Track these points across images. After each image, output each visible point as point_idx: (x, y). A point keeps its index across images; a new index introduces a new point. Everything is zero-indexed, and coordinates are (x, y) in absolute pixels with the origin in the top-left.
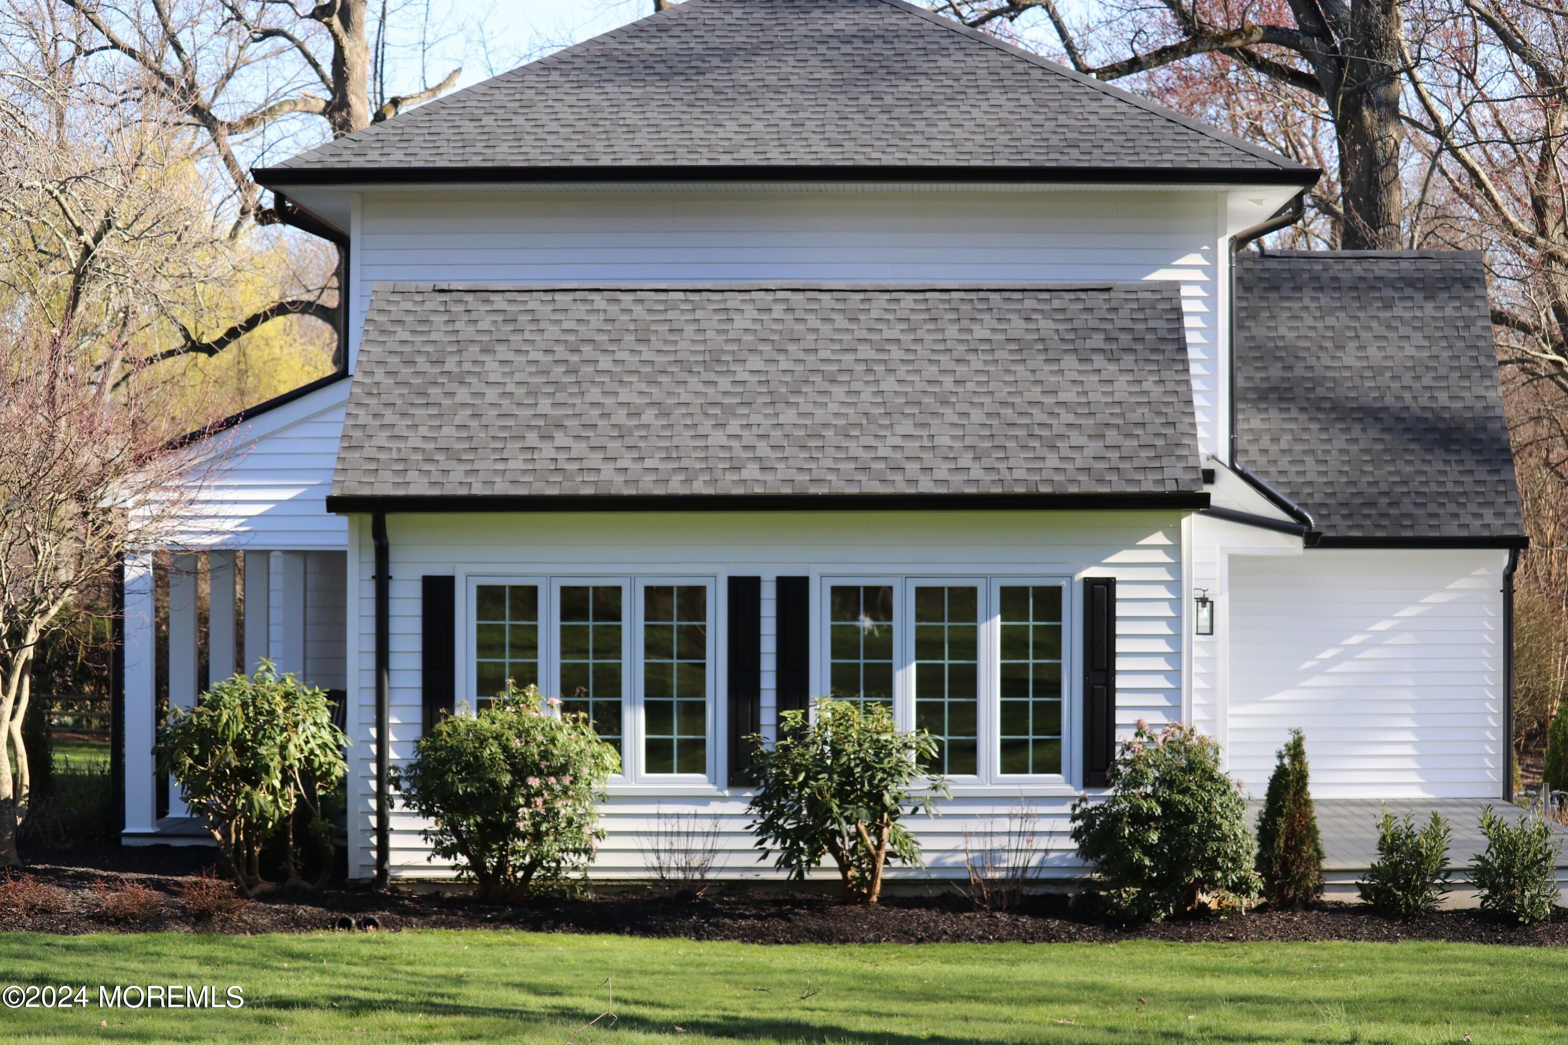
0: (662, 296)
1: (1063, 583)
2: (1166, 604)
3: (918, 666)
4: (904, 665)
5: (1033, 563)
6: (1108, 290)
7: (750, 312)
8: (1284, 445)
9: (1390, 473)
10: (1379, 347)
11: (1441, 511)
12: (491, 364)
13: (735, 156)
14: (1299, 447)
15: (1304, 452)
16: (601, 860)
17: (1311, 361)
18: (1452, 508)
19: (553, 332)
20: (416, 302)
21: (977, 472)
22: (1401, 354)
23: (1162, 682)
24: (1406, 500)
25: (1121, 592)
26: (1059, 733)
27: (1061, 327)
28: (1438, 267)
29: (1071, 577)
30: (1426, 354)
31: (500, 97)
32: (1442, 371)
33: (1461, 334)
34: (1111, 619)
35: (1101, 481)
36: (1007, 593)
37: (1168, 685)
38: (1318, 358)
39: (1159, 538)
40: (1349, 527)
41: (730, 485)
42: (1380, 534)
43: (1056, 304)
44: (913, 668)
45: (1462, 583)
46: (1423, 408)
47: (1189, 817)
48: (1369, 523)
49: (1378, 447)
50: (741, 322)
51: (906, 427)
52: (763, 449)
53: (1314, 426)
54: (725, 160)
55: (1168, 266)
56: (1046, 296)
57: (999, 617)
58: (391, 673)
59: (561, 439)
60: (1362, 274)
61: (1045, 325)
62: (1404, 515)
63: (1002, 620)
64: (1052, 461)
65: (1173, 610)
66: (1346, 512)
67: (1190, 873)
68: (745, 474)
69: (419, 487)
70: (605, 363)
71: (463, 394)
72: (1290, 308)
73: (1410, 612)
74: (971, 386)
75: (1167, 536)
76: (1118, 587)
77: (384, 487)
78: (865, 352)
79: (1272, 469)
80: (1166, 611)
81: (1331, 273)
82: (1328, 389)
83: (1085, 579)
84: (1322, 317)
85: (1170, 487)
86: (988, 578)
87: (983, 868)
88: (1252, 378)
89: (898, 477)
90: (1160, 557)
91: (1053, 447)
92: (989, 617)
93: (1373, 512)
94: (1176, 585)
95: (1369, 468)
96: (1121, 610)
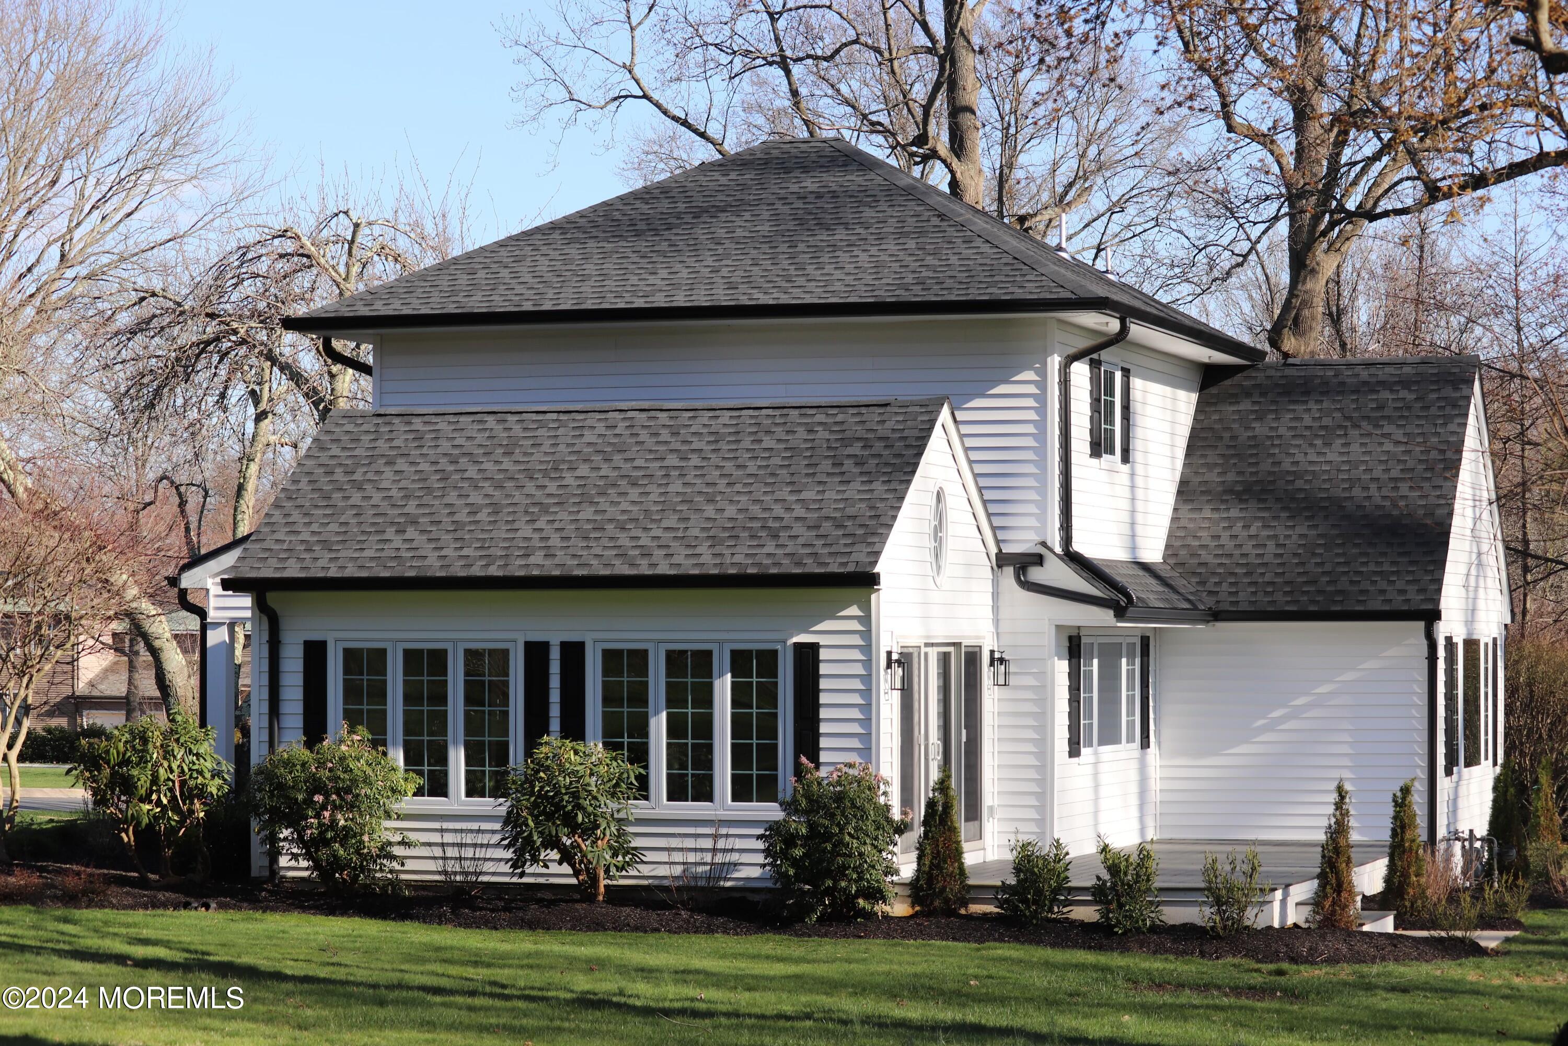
0: (540, 417)
1: (779, 647)
2: (860, 664)
3: (668, 714)
4: (657, 713)
5: (728, 631)
6: (886, 405)
7: (601, 428)
8: (1253, 531)
9: (1337, 555)
10: (1361, 444)
11: (1372, 588)
12: (388, 473)
13: (648, 299)
14: (1265, 533)
15: (1269, 536)
16: (410, 865)
17: (1300, 457)
18: (1383, 585)
19: (445, 446)
20: (356, 424)
21: (707, 559)
22: (1379, 450)
23: (856, 729)
24: (1344, 578)
25: (823, 654)
26: (776, 769)
27: (833, 437)
28: (1435, 371)
29: (785, 642)
30: (1402, 448)
31: (503, 252)
32: (1410, 464)
33: (1438, 430)
34: (816, 676)
35: (799, 564)
36: (735, 654)
37: (860, 730)
38: (1306, 454)
39: (854, 611)
40: (1288, 602)
41: (517, 569)
42: (1312, 608)
43: (840, 418)
44: (664, 715)
45: (1392, 652)
46: (1384, 497)
47: (828, 837)
48: (1305, 598)
49: (1334, 532)
50: (589, 437)
51: (671, 521)
52: (555, 541)
53: (1284, 515)
54: (639, 303)
55: (1007, 381)
56: (834, 411)
57: (729, 675)
58: (281, 717)
59: (411, 533)
60: (1367, 379)
61: (822, 434)
62: (1341, 592)
63: (733, 677)
64: (770, 548)
65: (865, 669)
66: (1288, 589)
67: (823, 884)
68: (532, 560)
69: (293, 571)
70: (472, 472)
71: (356, 498)
72: (1294, 410)
73: (1349, 676)
74: (738, 487)
75: (860, 608)
76: (821, 650)
77: (267, 572)
78: (672, 460)
79: (1237, 552)
80: (859, 670)
81: (1340, 379)
82: (1306, 481)
83: (796, 645)
84: (1320, 418)
85: (851, 568)
86: (720, 643)
87: (719, 879)
88: (1243, 473)
89: (644, 562)
90: (855, 626)
91: (776, 537)
92: (721, 675)
93: (1312, 589)
94: (867, 648)
95: (1320, 551)
96: (823, 669)
